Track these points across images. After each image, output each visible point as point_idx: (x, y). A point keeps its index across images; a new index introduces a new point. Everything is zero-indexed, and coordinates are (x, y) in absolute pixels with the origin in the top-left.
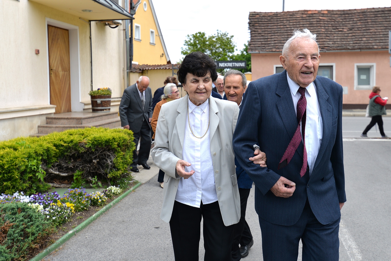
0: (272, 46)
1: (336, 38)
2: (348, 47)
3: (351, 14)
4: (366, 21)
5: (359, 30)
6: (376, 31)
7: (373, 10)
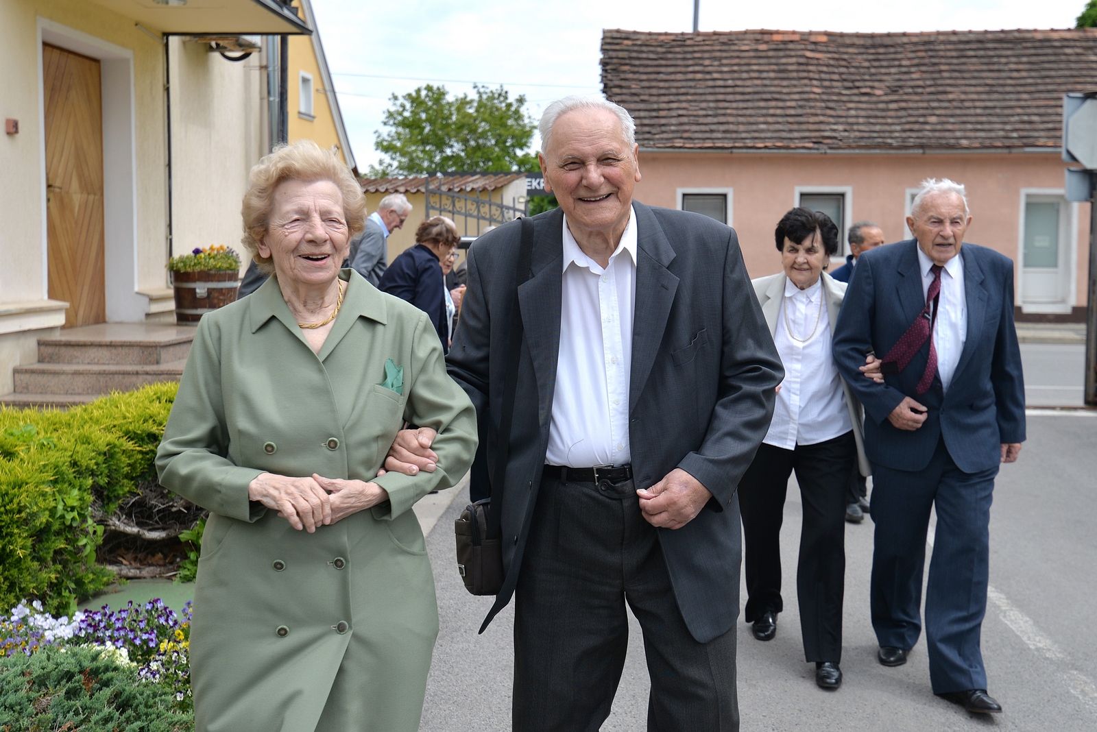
0: (673, 132)
1: (853, 112)
2: (889, 141)
3: (892, 46)
4: (937, 68)
5: (916, 94)
6: (963, 97)
7: (954, 38)
